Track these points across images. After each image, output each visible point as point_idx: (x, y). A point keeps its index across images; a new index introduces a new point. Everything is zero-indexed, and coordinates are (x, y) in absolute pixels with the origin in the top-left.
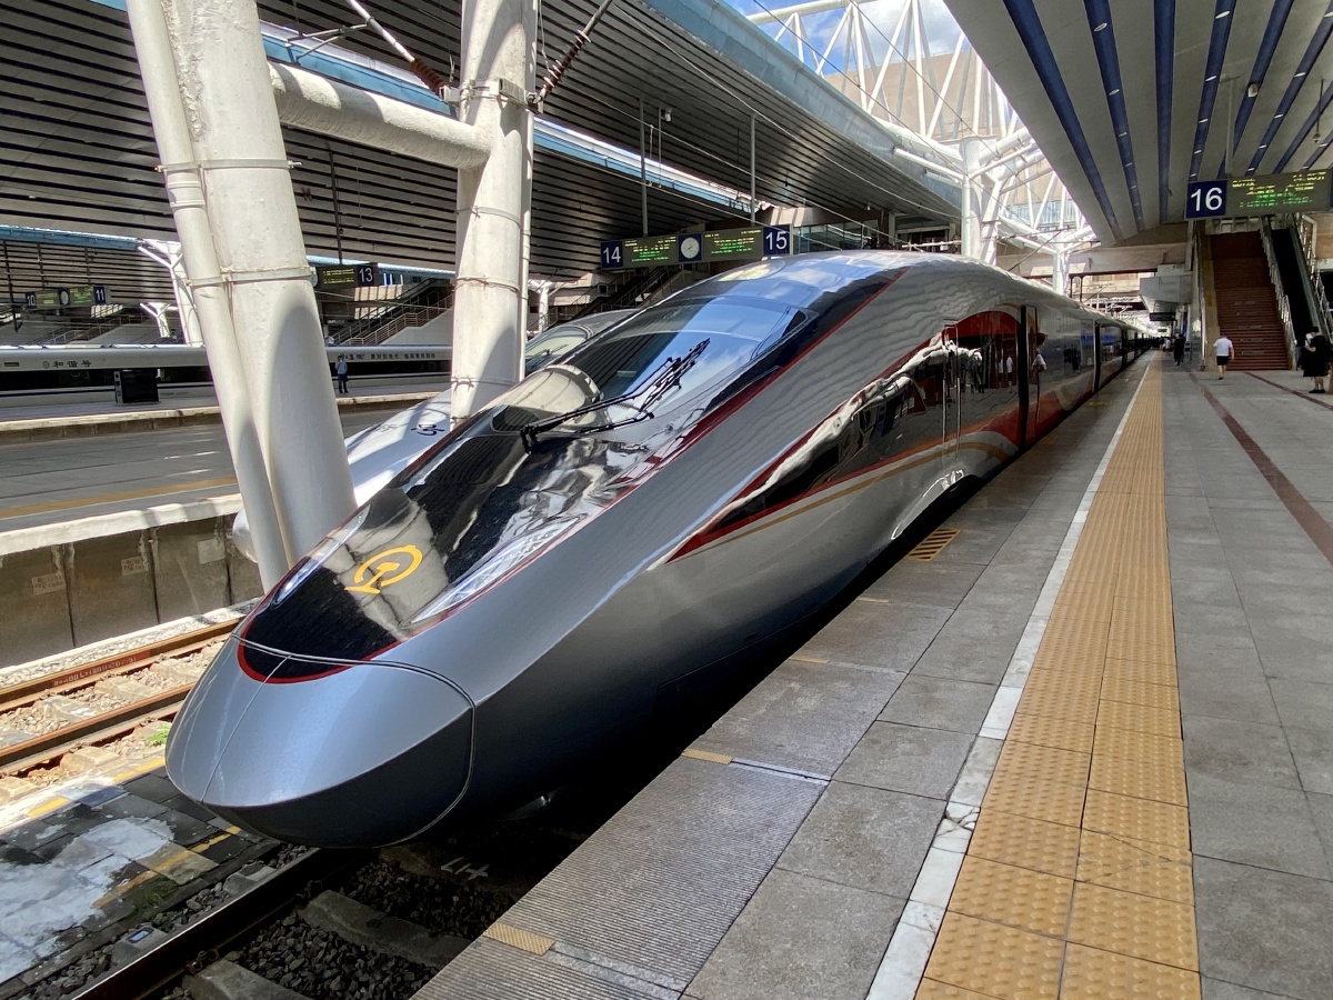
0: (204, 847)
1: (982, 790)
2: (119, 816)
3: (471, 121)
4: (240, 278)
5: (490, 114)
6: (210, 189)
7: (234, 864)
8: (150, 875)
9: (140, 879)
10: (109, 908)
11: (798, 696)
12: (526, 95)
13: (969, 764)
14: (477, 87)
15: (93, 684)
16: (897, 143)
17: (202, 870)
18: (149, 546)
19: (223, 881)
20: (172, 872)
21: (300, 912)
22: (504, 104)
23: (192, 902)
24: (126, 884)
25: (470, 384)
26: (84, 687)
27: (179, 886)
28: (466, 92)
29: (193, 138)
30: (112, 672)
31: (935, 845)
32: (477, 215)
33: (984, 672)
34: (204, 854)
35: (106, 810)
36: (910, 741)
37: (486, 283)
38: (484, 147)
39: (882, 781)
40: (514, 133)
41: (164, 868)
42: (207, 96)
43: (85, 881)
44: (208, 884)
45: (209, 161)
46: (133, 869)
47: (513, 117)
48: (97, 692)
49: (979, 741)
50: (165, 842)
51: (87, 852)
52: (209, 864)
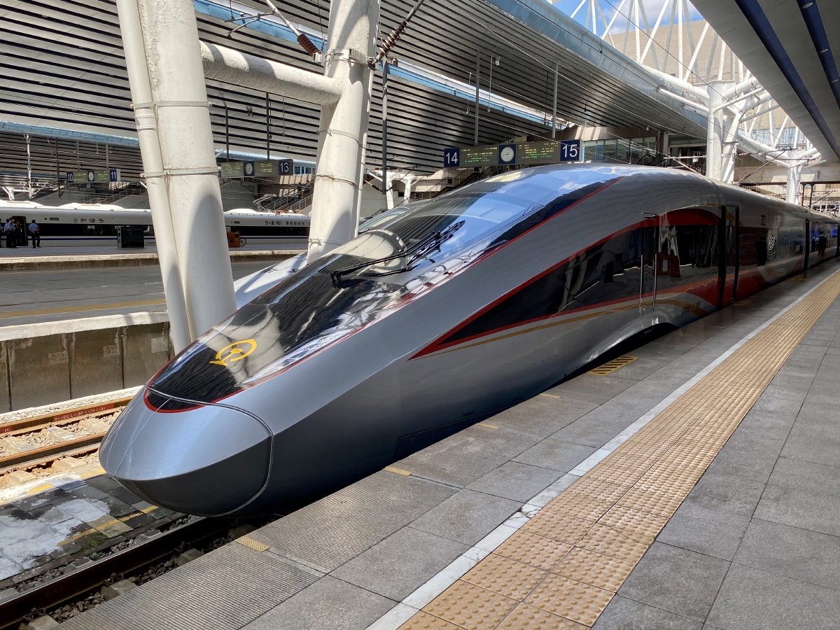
0: (127, 519)
1: (549, 499)
2: (80, 497)
3: (331, 76)
4: (174, 172)
5: (344, 69)
6: (160, 118)
7: (143, 530)
8: (92, 531)
9: (86, 533)
10: (66, 547)
11: (470, 444)
12: (367, 59)
13: (551, 487)
14: (337, 54)
15: (78, 422)
16: (661, 84)
17: (123, 531)
18: (121, 339)
19: (134, 539)
20: (105, 531)
21: (175, 559)
22: (352, 64)
23: (114, 548)
24: (78, 535)
25: (319, 244)
26: (73, 423)
27: (108, 539)
28: (329, 56)
29: (151, 86)
30: (90, 415)
31: (504, 523)
32: (330, 135)
33: (595, 440)
34: (125, 522)
35: (73, 493)
36: (523, 472)
37: (333, 179)
38: (337, 92)
39: (493, 491)
40: (358, 83)
41: (101, 528)
42: (162, 62)
43: (55, 531)
44: (125, 539)
45: (161, 102)
46: (84, 527)
47: (359, 72)
48: (80, 427)
49: (566, 476)
50: (105, 513)
51: (59, 515)
52: (128, 528)
